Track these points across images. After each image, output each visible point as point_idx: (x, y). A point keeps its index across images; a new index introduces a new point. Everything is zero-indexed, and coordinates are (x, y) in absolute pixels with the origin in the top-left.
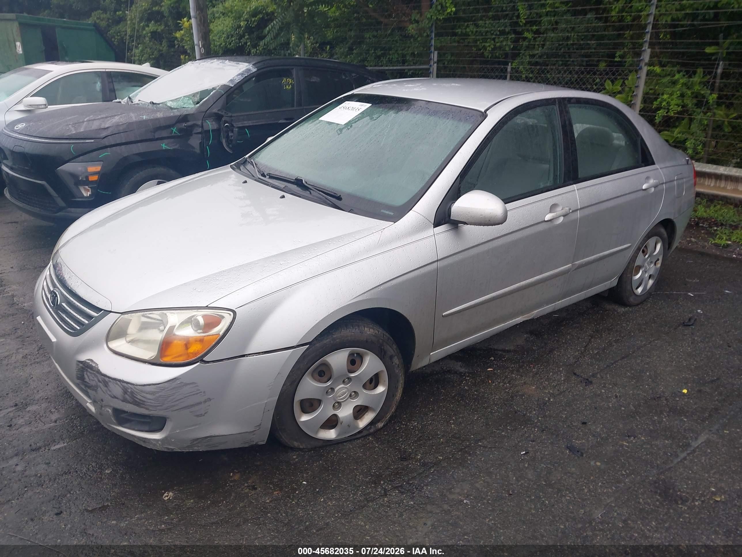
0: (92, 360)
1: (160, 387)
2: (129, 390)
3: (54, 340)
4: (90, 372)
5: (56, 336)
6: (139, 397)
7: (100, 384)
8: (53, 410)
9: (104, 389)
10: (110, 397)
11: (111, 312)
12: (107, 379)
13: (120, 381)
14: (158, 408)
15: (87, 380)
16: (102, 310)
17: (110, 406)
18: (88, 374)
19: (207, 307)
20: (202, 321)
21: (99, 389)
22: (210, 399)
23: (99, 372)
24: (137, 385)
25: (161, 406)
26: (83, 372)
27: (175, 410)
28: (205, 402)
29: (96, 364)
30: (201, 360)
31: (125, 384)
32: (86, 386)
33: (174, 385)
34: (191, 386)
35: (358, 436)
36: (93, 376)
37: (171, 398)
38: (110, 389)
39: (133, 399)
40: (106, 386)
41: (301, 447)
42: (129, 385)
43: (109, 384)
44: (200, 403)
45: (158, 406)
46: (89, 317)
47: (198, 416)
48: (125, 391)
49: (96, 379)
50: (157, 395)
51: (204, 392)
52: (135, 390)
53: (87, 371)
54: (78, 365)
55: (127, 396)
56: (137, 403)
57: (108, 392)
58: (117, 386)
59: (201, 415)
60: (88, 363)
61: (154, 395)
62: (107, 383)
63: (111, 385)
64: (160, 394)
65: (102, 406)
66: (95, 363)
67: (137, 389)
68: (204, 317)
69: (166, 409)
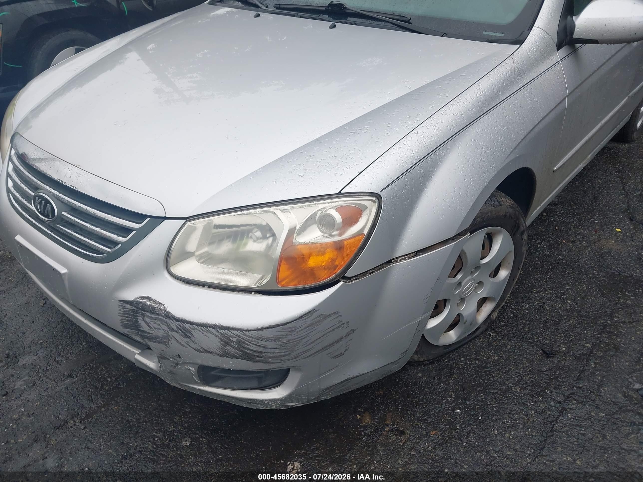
0: (148, 298)
1: (288, 328)
2: (235, 340)
3: (63, 270)
4: (148, 316)
5: (64, 264)
6: (252, 347)
7: (174, 334)
8: (59, 359)
9: (184, 340)
10: (195, 352)
11: (166, 218)
12: (187, 326)
13: (214, 327)
14: (283, 358)
15: (145, 327)
16: (147, 216)
17: (193, 364)
18: (147, 319)
19: (340, 194)
20: (338, 217)
21: (172, 341)
22: (353, 331)
23: (168, 315)
24: (248, 330)
25: (288, 354)
26: (136, 317)
27: (308, 357)
28: (347, 336)
29: (160, 303)
30: (343, 277)
31: (226, 332)
32: (143, 337)
33: (308, 321)
34: (333, 317)
35: (478, 333)
36: (158, 322)
37: (304, 341)
38: (196, 340)
39: (242, 351)
40: (188, 337)
41: (422, 359)
42: (233, 331)
43: (193, 332)
44: (341, 339)
45: (286, 355)
46: (125, 231)
47: (336, 357)
48: (226, 341)
49: (164, 327)
50: (284, 340)
51: (348, 322)
52: (246, 338)
53: (143, 315)
54: (123, 307)
55: (229, 348)
56: (249, 357)
57: (192, 345)
58: (209, 335)
59: (341, 354)
60: (142, 303)
61: (279, 341)
62: (190, 332)
63: (197, 334)
64: (289, 337)
65: (177, 364)
66: (156, 302)
67: (248, 336)
68: (339, 209)
69: (296, 358)
